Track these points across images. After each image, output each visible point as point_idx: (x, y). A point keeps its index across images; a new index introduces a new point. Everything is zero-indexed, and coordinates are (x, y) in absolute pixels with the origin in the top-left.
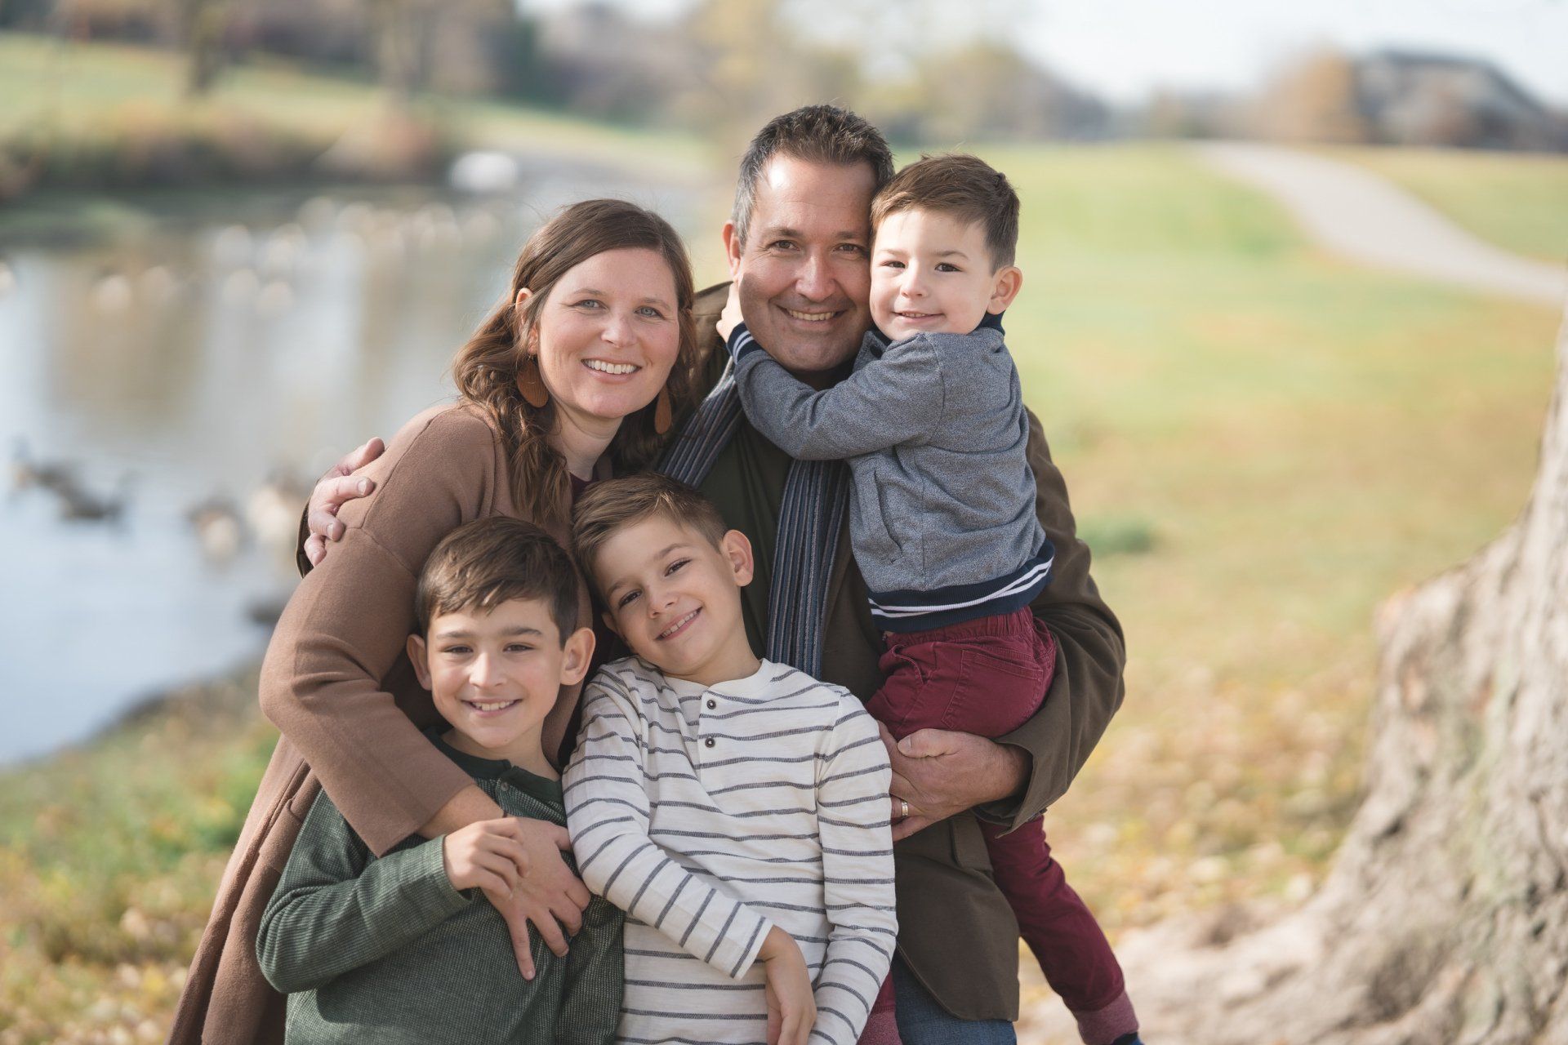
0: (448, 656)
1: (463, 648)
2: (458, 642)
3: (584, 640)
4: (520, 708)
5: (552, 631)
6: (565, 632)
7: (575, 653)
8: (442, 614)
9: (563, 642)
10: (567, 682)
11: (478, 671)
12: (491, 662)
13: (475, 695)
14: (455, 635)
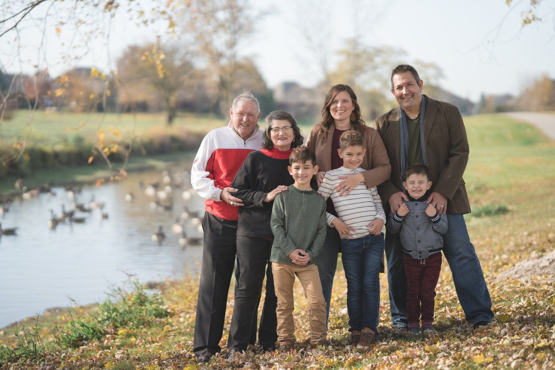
0: (295, 169)
1: (297, 168)
2: (297, 167)
3: (317, 167)
4: (307, 178)
5: (312, 166)
6: (314, 166)
7: (315, 169)
8: (294, 162)
9: (313, 167)
10: (314, 174)
11: (300, 172)
12: (302, 170)
13: (300, 176)
14: (296, 166)
